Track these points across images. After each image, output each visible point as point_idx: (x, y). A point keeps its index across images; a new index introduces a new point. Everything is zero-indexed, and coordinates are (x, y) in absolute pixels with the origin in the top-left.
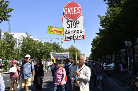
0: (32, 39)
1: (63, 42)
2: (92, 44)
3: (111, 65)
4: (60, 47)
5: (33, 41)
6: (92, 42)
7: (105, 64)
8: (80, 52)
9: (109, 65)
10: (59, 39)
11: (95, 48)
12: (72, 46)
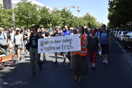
0: (29, 2)
1: (80, 11)
2: (109, 10)
3: (131, 34)
4: (72, 15)
5: (31, 5)
6: (109, 8)
7: (122, 32)
8: (96, 20)
9: (128, 34)
10: (74, 7)
11: (112, 14)
12: (87, 14)
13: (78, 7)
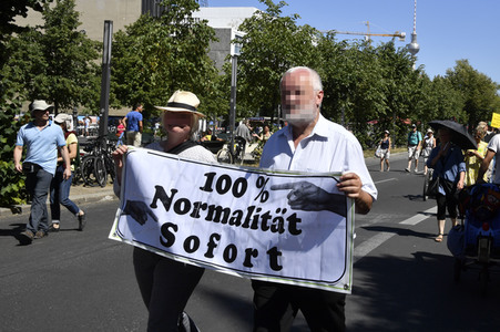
5: (293, 29)
10: (402, 37)
12: (463, 65)
13: (413, 36)
